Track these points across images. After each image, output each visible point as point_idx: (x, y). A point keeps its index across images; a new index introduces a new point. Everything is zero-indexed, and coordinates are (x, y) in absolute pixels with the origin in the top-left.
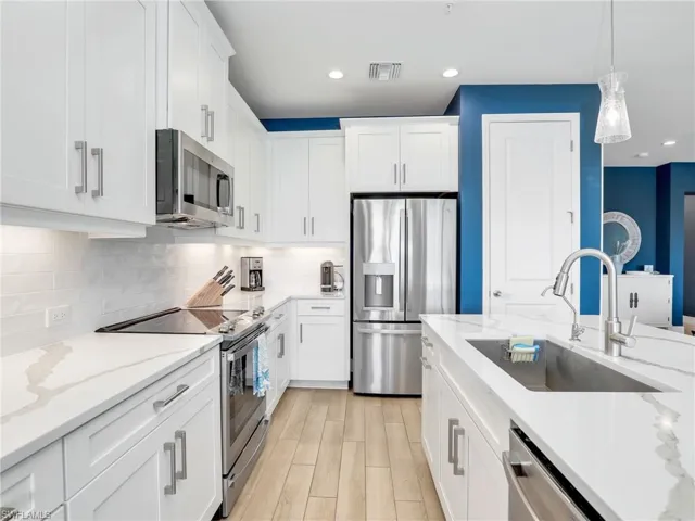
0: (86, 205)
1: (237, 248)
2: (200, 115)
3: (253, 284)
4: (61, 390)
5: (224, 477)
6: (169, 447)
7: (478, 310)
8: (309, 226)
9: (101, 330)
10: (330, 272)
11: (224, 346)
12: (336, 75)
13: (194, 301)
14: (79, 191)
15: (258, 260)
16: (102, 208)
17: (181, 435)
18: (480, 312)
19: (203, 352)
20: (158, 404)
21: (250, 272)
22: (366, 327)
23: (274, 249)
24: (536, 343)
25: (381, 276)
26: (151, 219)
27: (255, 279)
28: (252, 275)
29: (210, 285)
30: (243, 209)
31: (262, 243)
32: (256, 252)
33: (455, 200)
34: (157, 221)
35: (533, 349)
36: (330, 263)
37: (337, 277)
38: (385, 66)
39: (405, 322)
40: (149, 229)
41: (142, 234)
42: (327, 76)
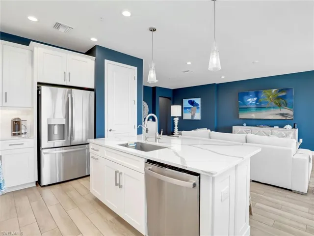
7: (103, 136)
10: (19, 124)
12: (33, 19)
18: (104, 137)
24: (135, 143)
25: (57, 125)
33: (94, 92)
35: (134, 145)
36: (19, 119)
38: (64, 26)
39: (71, 146)
42: (27, 17)
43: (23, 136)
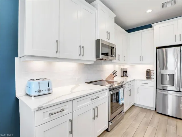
0: (81, 58)
1: (120, 65)
2: (106, 34)
3: (124, 75)
4: (75, 92)
5: (109, 122)
6: (94, 109)
8: (141, 59)
9: (86, 83)
10: (149, 73)
11: (110, 90)
12: (149, 11)
13: (107, 78)
14: (80, 55)
15: (126, 69)
16: (84, 58)
17: (97, 107)
19: (103, 90)
20: (92, 99)
21: (124, 72)
22: (165, 92)
23: (131, 65)
25: (169, 74)
26: (95, 59)
27: (125, 74)
28: (124, 73)
29: (111, 74)
30: (120, 55)
31: (127, 64)
32: (126, 66)
34: (96, 60)
36: (149, 70)
37: (152, 74)
38: (169, 2)
40: (94, 62)
41: (93, 63)
42: (146, 12)
43: (153, 79)
